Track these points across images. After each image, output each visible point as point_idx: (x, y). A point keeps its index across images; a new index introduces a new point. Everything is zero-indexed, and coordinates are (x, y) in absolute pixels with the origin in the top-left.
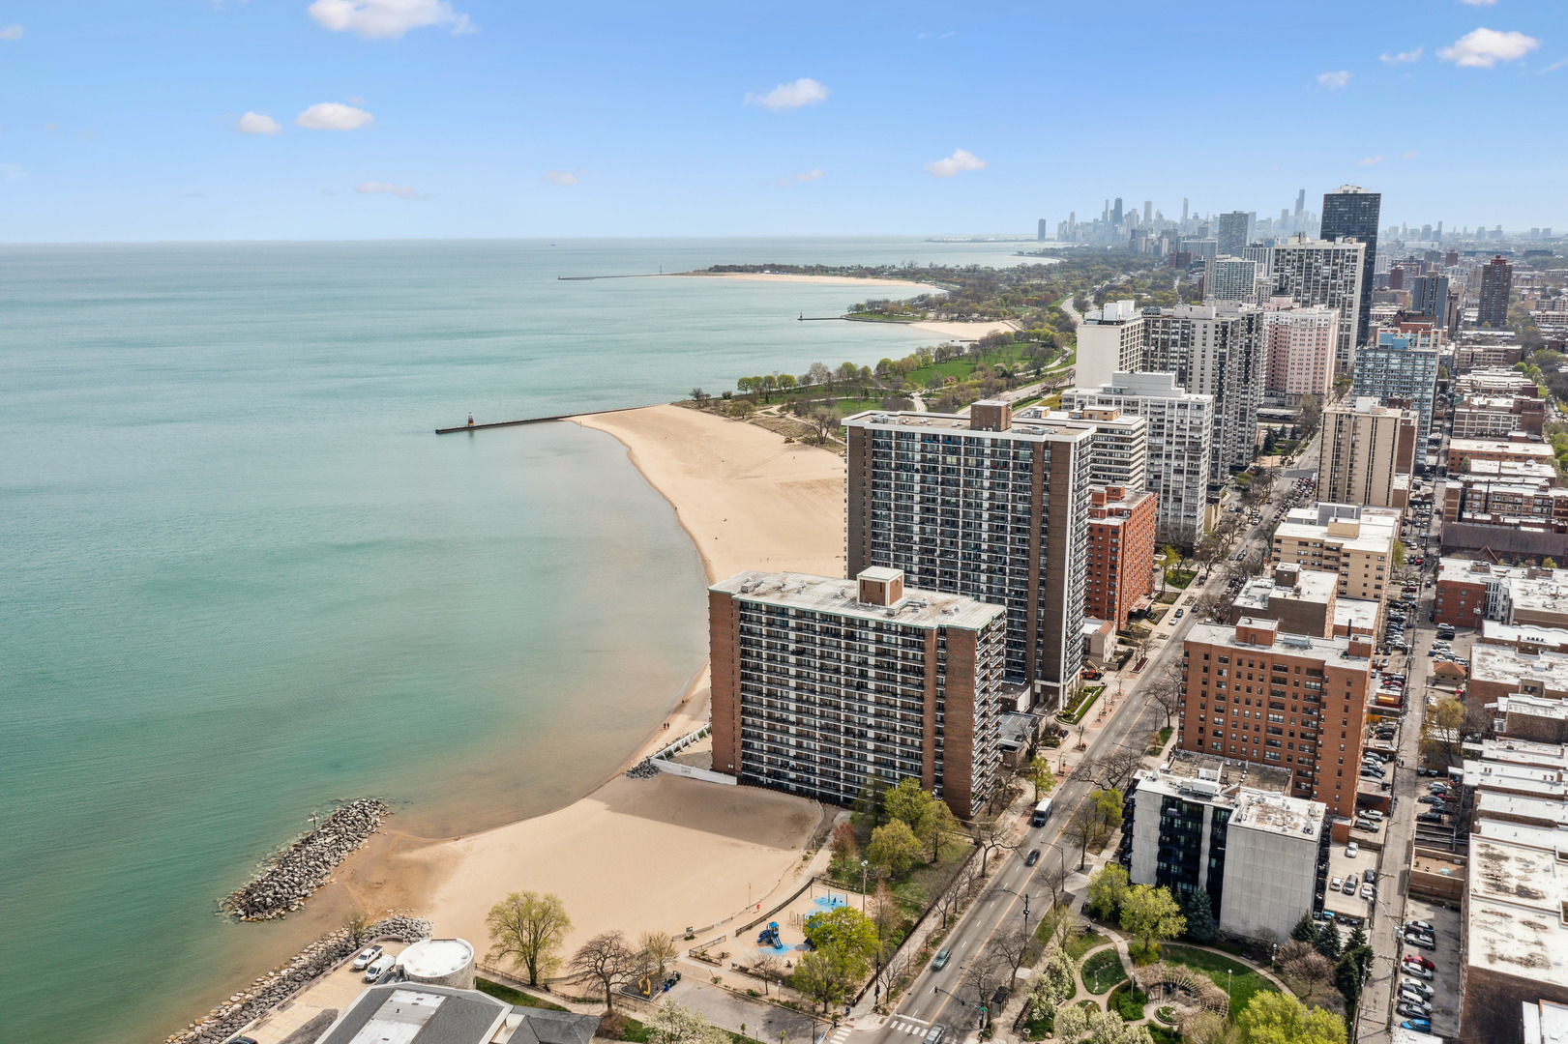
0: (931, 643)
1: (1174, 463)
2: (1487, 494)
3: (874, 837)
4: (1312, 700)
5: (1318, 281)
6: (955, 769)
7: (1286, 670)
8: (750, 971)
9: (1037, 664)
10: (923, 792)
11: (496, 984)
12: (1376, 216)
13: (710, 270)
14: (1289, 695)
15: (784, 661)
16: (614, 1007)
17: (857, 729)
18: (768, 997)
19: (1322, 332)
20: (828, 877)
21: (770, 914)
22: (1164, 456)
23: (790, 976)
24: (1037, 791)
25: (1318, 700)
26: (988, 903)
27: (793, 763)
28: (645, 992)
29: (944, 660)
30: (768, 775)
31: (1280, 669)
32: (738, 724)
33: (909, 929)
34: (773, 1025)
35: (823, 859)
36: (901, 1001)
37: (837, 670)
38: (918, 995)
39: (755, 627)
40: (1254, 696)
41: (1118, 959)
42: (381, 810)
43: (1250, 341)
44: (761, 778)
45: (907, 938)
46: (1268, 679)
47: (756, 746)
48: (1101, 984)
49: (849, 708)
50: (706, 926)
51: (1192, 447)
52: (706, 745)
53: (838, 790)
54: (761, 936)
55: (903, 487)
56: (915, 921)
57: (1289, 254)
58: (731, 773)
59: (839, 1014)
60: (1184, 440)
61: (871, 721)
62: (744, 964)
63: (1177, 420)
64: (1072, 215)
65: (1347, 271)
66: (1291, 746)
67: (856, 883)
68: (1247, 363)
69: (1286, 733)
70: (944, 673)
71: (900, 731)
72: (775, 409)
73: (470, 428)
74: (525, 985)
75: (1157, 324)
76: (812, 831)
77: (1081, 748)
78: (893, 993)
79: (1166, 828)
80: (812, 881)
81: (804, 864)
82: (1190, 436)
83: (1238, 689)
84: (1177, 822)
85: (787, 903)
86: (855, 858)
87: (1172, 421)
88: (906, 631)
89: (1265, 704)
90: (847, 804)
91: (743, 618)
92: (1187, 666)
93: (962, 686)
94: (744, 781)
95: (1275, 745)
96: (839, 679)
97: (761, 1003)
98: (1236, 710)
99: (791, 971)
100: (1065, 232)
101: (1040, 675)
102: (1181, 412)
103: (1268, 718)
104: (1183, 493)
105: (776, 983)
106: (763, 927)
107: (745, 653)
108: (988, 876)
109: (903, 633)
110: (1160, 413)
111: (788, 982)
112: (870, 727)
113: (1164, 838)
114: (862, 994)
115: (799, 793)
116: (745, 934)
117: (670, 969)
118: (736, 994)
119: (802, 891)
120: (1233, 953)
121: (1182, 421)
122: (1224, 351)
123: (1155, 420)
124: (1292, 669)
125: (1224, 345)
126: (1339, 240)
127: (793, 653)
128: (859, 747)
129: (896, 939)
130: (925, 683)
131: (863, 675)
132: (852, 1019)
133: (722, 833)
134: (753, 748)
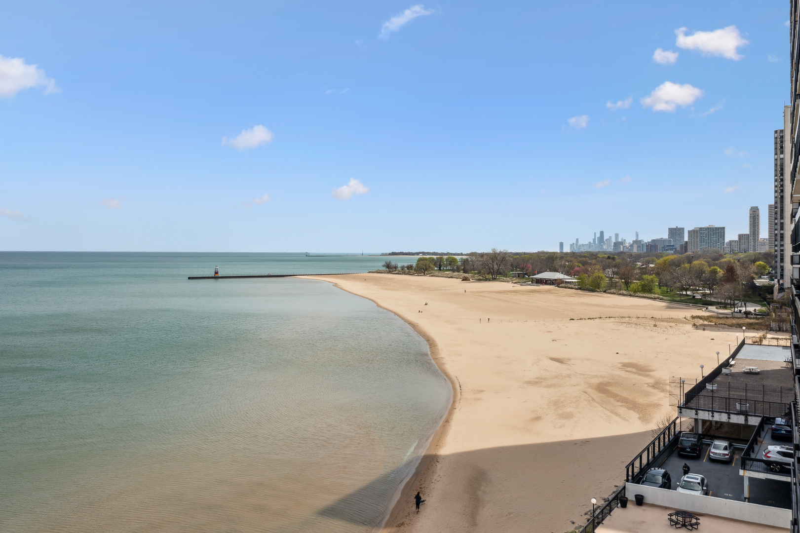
64: (577, 240)
73: (216, 277)
100: (574, 248)
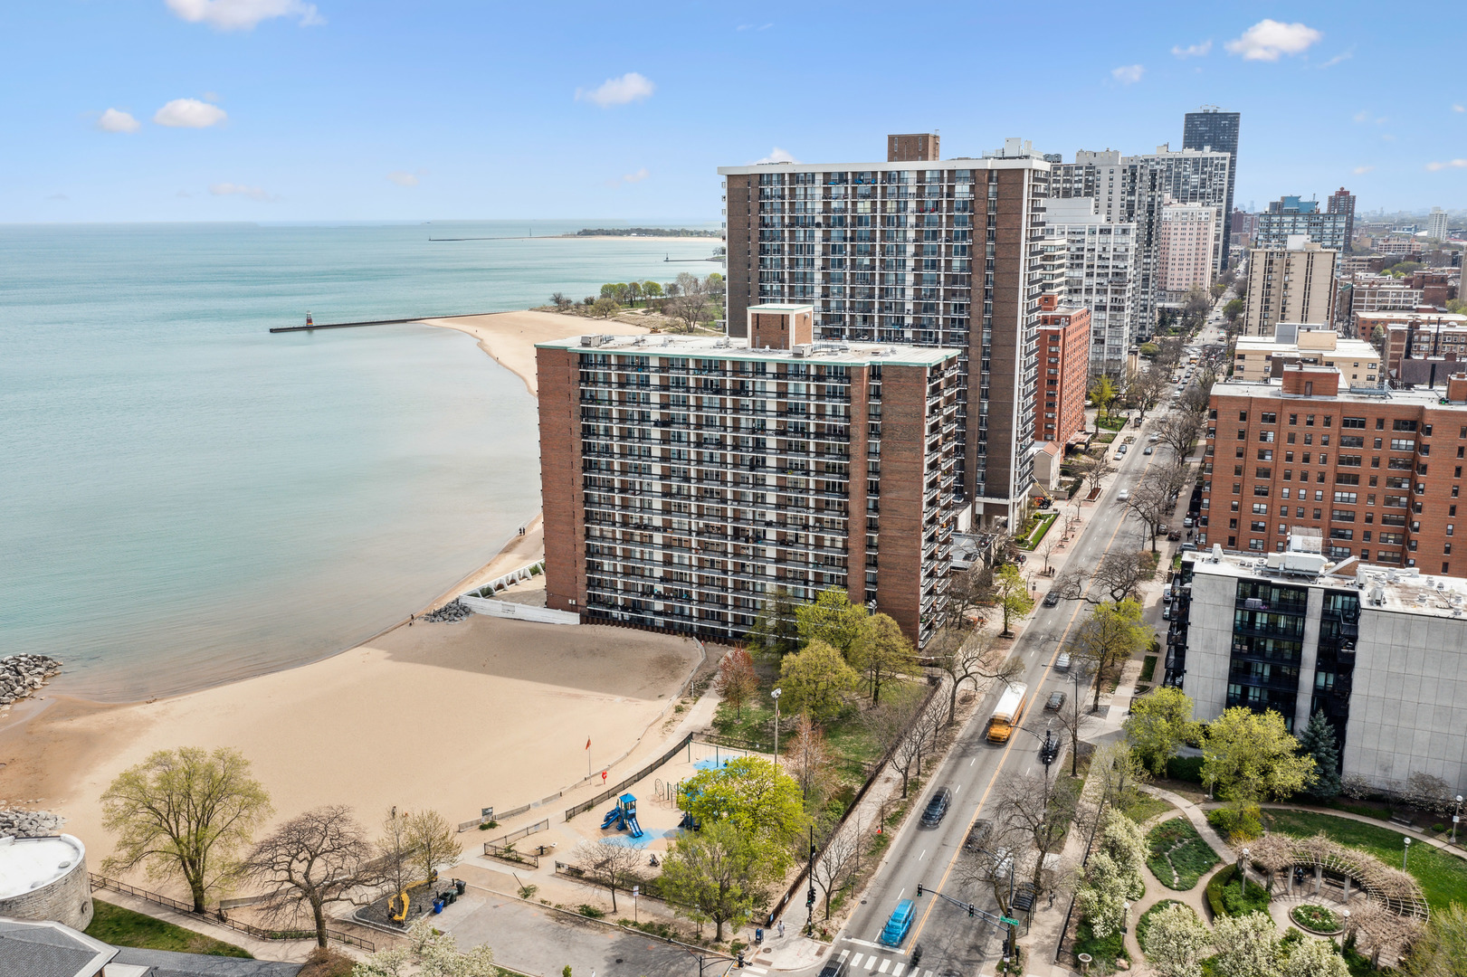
0: (860, 389)
1: (1095, 299)
2: (1437, 335)
3: (784, 665)
4: (1401, 466)
5: (1186, 191)
6: (894, 580)
7: (1362, 425)
8: (588, 874)
9: (979, 476)
10: (854, 606)
11: (131, 912)
12: (1236, 135)
13: (579, 233)
14: (1367, 461)
15: (644, 436)
16: (330, 944)
17: (750, 528)
18: (616, 918)
19: (1203, 226)
20: (715, 732)
21: (624, 786)
22: (1083, 291)
23: (654, 881)
24: (1006, 618)
25: (1414, 466)
26: (965, 761)
27: (659, 588)
28: (397, 917)
29: (880, 416)
30: (624, 608)
31: (1354, 424)
32: (580, 537)
33: (850, 801)
34: (624, 967)
35: (706, 710)
36: (850, 915)
37: (721, 444)
38: (878, 902)
39: (602, 391)
40: (1314, 467)
41: (1195, 833)
42: (48, 668)
43: (1153, 199)
44: (615, 613)
45: (848, 813)
46: (1335, 440)
47: (606, 568)
48: (1181, 874)
49: (738, 498)
50: (518, 807)
51: (1117, 279)
52: (539, 582)
53: (725, 623)
54: (607, 819)
55: (800, 249)
56: (858, 788)
57: (1158, 163)
58: (572, 609)
59: (743, 941)
60: (1106, 271)
61: (771, 516)
62: (575, 863)
63: (1098, 248)
65: (1215, 180)
66: (1367, 535)
67: (758, 738)
68: (1150, 224)
69: (1360, 518)
70: (879, 435)
71: (814, 527)
72: (640, 311)
73: (309, 328)
74: (185, 913)
75: (1059, 172)
76: (688, 675)
77: (1048, 573)
78: (835, 901)
79: (1244, 631)
80: (689, 738)
81: (678, 716)
82: (1113, 267)
83: (1289, 458)
84: (1261, 619)
85: (651, 769)
86: (754, 706)
87: (1094, 250)
88: (822, 373)
89: (1330, 477)
90: (738, 639)
91: (585, 378)
92: (1214, 432)
93: (906, 454)
94: (588, 618)
95: (1342, 536)
96: (723, 456)
97: (605, 928)
98: (1286, 491)
99: (657, 872)
101: (982, 489)
102: (1103, 238)
103: (1333, 498)
104: (1106, 333)
105: (630, 892)
106: (610, 805)
107: (587, 431)
108: (958, 723)
109: (818, 378)
110: (1079, 241)
111: (651, 890)
112: (769, 524)
113: (1238, 647)
114: (782, 905)
115: (669, 629)
116: (580, 818)
117: (445, 873)
118: (560, 914)
119: (675, 751)
120: (1375, 817)
121: (1104, 249)
122: (1133, 198)
123: (1073, 249)
124: (1371, 423)
125: (1132, 192)
126: (1207, 148)
127: (656, 424)
128: (754, 556)
129: (831, 814)
130: (852, 451)
131: (760, 446)
132: (767, 950)
133: (554, 682)
134: (602, 571)
